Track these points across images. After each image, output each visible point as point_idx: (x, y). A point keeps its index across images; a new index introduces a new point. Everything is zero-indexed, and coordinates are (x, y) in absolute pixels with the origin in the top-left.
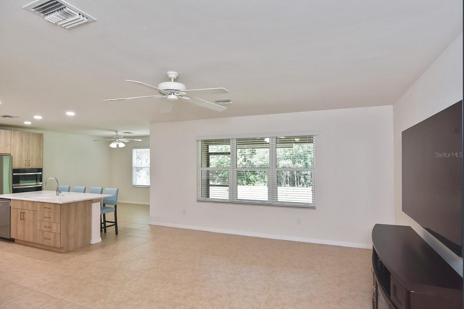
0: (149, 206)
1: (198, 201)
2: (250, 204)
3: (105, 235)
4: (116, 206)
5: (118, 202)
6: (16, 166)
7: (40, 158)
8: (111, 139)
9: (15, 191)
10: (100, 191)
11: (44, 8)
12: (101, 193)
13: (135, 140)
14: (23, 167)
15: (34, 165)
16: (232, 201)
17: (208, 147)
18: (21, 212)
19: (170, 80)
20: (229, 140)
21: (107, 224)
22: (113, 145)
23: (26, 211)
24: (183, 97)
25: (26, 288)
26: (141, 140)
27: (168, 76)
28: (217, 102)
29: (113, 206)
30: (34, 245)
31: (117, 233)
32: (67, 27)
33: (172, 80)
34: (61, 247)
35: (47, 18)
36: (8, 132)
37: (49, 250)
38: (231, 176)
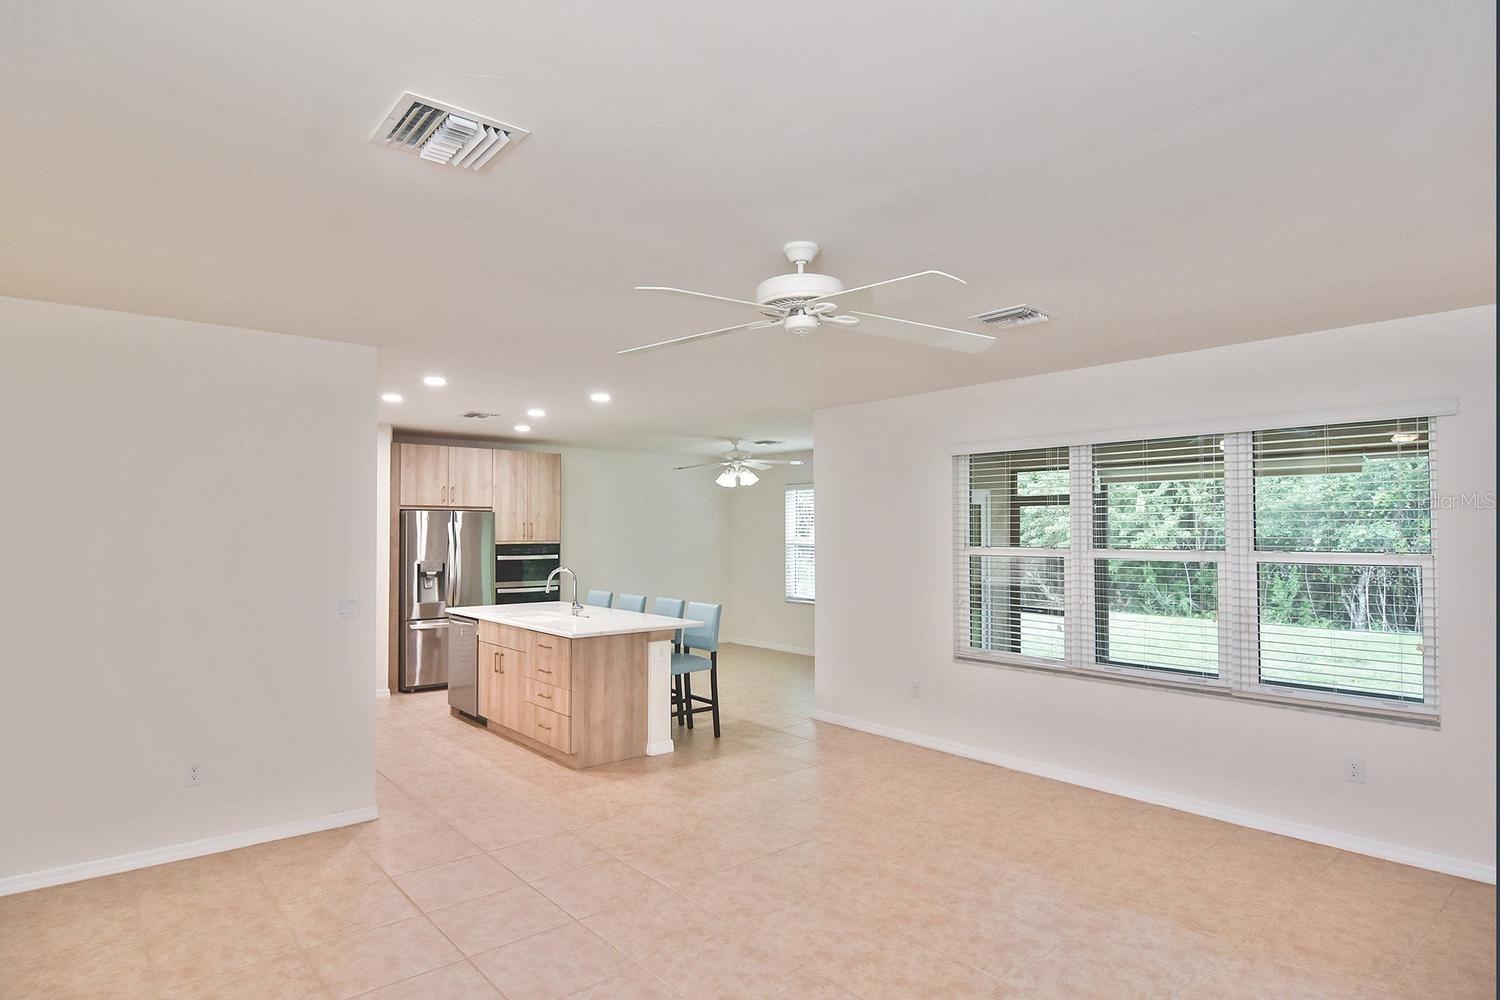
0: (813, 658)
1: (960, 658)
2: (1145, 684)
3: (690, 735)
4: (714, 656)
5: (720, 641)
6: (504, 537)
7: (557, 520)
8: (720, 464)
9: (501, 599)
10: (678, 608)
11: (410, 127)
12: (681, 616)
13: (792, 463)
14: (519, 540)
15: (540, 537)
16: (1077, 669)
17: (1014, 478)
18: (496, 654)
19: (792, 268)
20: (1064, 451)
21: (695, 704)
22: (727, 480)
23: (506, 651)
24: (836, 319)
25: (475, 845)
26: (799, 463)
27: (787, 258)
28: (988, 321)
29: (709, 656)
30: (522, 741)
31: (717, 734)
32: (477, 167)
33: (801, 268)
34: (573, 752)
35: (425, 153)
36: (486, 453)
37: (549, 757)
38: (1073, 577)
